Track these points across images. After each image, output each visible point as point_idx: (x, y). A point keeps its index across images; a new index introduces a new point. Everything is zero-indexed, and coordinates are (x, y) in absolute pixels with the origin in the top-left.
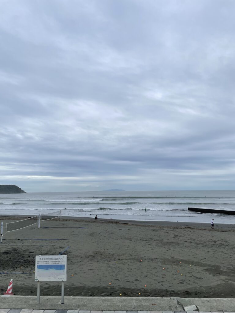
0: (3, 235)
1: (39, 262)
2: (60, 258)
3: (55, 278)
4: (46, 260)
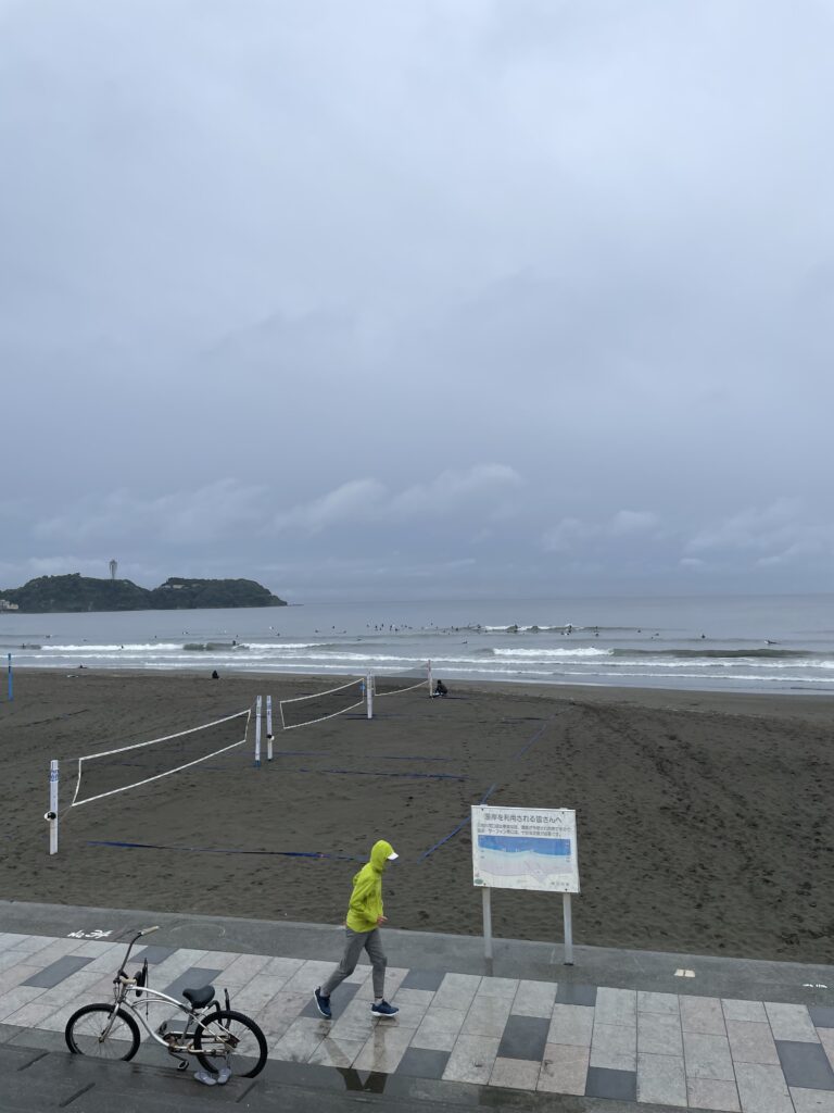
1: (482, 825)
2: (554, 818)
3: (541, 880)
4: (506, 822)
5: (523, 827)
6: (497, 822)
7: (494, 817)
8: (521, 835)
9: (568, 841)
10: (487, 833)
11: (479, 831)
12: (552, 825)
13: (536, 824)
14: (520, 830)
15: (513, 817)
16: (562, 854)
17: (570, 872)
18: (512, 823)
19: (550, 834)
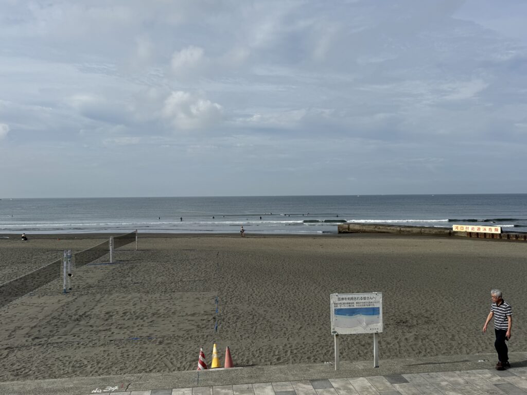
1: (337, 304)
2: (372, 297)
3: (365, 328)
4: (349, 301)
5: (357, 303)
6: (344, 301)
7: (343, 299)
8: (355, 307)
9: (379, 308)
10: (339, 307)
11: (335, 307)
12: (371, 301)
13: (363, 301)
14: (355, 305)
15: (352, 299)
16: (376, 315)
17: (378, 323)
18: (351, 301)
19: (370, 305)
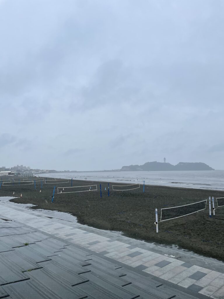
0: (215, 209)
